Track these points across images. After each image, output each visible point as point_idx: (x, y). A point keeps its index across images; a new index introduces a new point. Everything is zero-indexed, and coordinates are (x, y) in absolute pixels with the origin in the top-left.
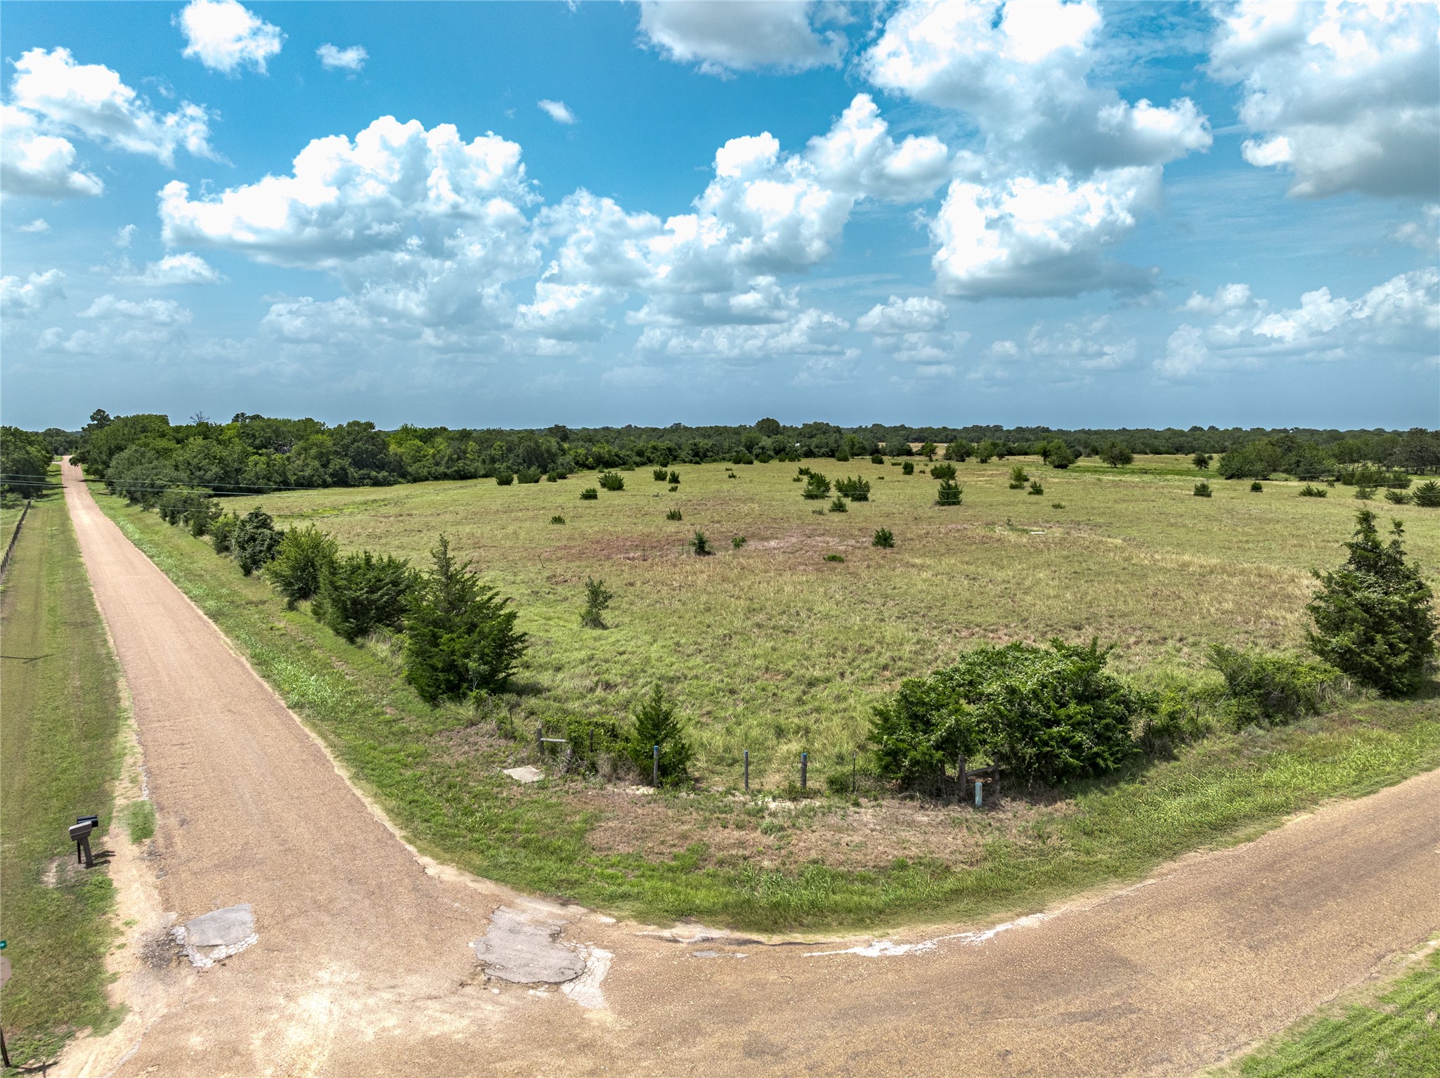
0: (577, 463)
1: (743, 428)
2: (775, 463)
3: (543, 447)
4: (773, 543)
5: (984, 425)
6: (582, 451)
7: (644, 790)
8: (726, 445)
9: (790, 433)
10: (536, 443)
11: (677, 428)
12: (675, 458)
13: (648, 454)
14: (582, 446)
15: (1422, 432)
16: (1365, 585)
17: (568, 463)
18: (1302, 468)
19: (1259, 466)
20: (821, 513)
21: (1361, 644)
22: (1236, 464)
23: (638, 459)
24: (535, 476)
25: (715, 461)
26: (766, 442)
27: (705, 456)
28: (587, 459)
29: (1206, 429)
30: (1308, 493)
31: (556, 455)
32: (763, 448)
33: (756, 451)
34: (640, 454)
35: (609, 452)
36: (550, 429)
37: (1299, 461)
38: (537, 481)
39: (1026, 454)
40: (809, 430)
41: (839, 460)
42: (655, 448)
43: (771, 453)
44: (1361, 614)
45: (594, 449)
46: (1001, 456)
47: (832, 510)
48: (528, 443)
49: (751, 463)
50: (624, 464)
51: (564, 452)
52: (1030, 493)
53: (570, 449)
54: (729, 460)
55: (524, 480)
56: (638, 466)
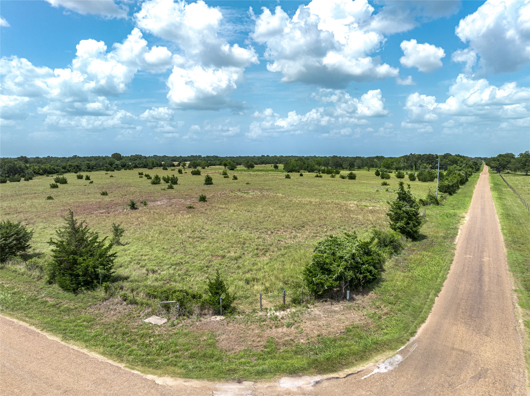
0: (35, 173)
1: (107, 157)
2: (123, 171)
3: (17, 166)
4: (159, 203)
5: (195, 155)
6: (37, 167)
7: (219, 318)
8: (101, 164)
9: (126, 159)
10: (14, 164)
11: (75, 157)
12: (80, 170)
13: (68, 168)
14: (36, 165)
15: (336, 156)
16: (404, 205)
17: (31, 173)
18: (309, 168)
19: (297, 168)
20: (164, 190)
21: (406, 225)
22: (290, 167)
23: (63, 170)
24: (18, 179)
25: (97, 170)
26: (118, 162)
27: (93, 168)
28: (39, 171)
29: (266, 156)
30: (317, 176)
31: (24, 169)
32: (117, 165)
33: (114, 166)
34: (64, 168)
35: (50, 167)
36: (18, 158)
37: (308, 166)
38: (19, 181)
39: (215, 165)
40: (134, 158)
41: (149, 169)
42: (70, 166)
43: (120, 167)
44: (405, 215)
45: (42, 166)
46: (208, 166)
47: (168, 188)
48: (10, 164)
49: (114, 171)
50: (57, 172)
51: (27, 168)
52: (233, 179)
53: (30, 167)
54: (103, 170)
55: (12, 181)
56: (64, 173)
